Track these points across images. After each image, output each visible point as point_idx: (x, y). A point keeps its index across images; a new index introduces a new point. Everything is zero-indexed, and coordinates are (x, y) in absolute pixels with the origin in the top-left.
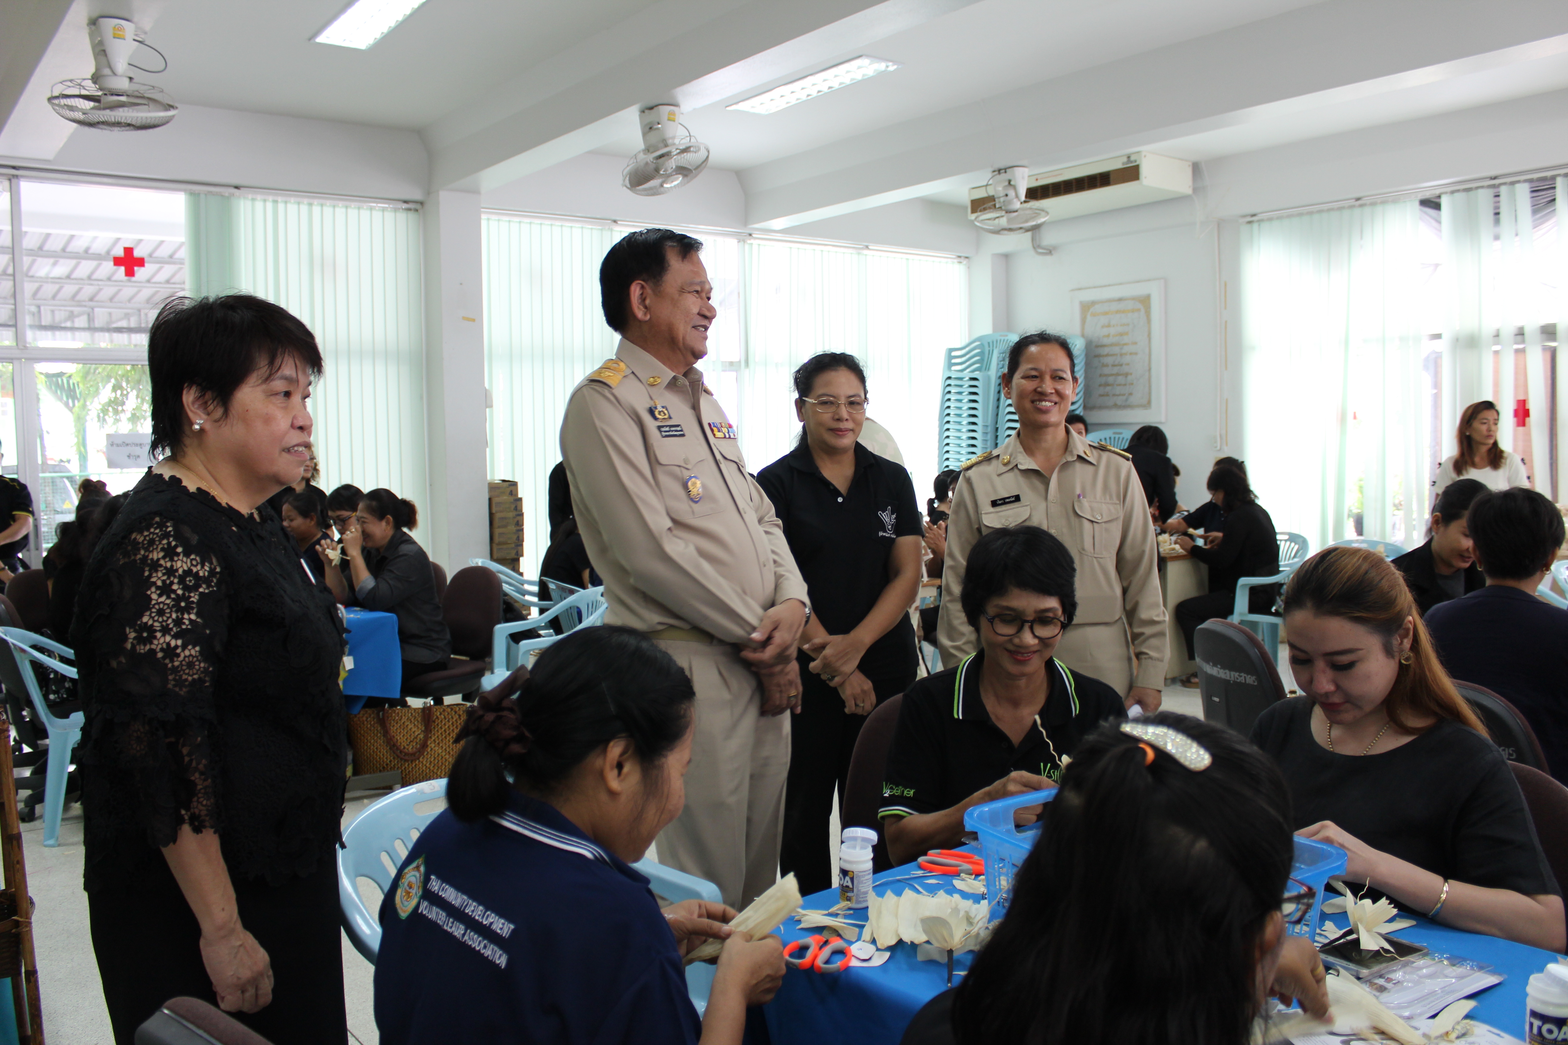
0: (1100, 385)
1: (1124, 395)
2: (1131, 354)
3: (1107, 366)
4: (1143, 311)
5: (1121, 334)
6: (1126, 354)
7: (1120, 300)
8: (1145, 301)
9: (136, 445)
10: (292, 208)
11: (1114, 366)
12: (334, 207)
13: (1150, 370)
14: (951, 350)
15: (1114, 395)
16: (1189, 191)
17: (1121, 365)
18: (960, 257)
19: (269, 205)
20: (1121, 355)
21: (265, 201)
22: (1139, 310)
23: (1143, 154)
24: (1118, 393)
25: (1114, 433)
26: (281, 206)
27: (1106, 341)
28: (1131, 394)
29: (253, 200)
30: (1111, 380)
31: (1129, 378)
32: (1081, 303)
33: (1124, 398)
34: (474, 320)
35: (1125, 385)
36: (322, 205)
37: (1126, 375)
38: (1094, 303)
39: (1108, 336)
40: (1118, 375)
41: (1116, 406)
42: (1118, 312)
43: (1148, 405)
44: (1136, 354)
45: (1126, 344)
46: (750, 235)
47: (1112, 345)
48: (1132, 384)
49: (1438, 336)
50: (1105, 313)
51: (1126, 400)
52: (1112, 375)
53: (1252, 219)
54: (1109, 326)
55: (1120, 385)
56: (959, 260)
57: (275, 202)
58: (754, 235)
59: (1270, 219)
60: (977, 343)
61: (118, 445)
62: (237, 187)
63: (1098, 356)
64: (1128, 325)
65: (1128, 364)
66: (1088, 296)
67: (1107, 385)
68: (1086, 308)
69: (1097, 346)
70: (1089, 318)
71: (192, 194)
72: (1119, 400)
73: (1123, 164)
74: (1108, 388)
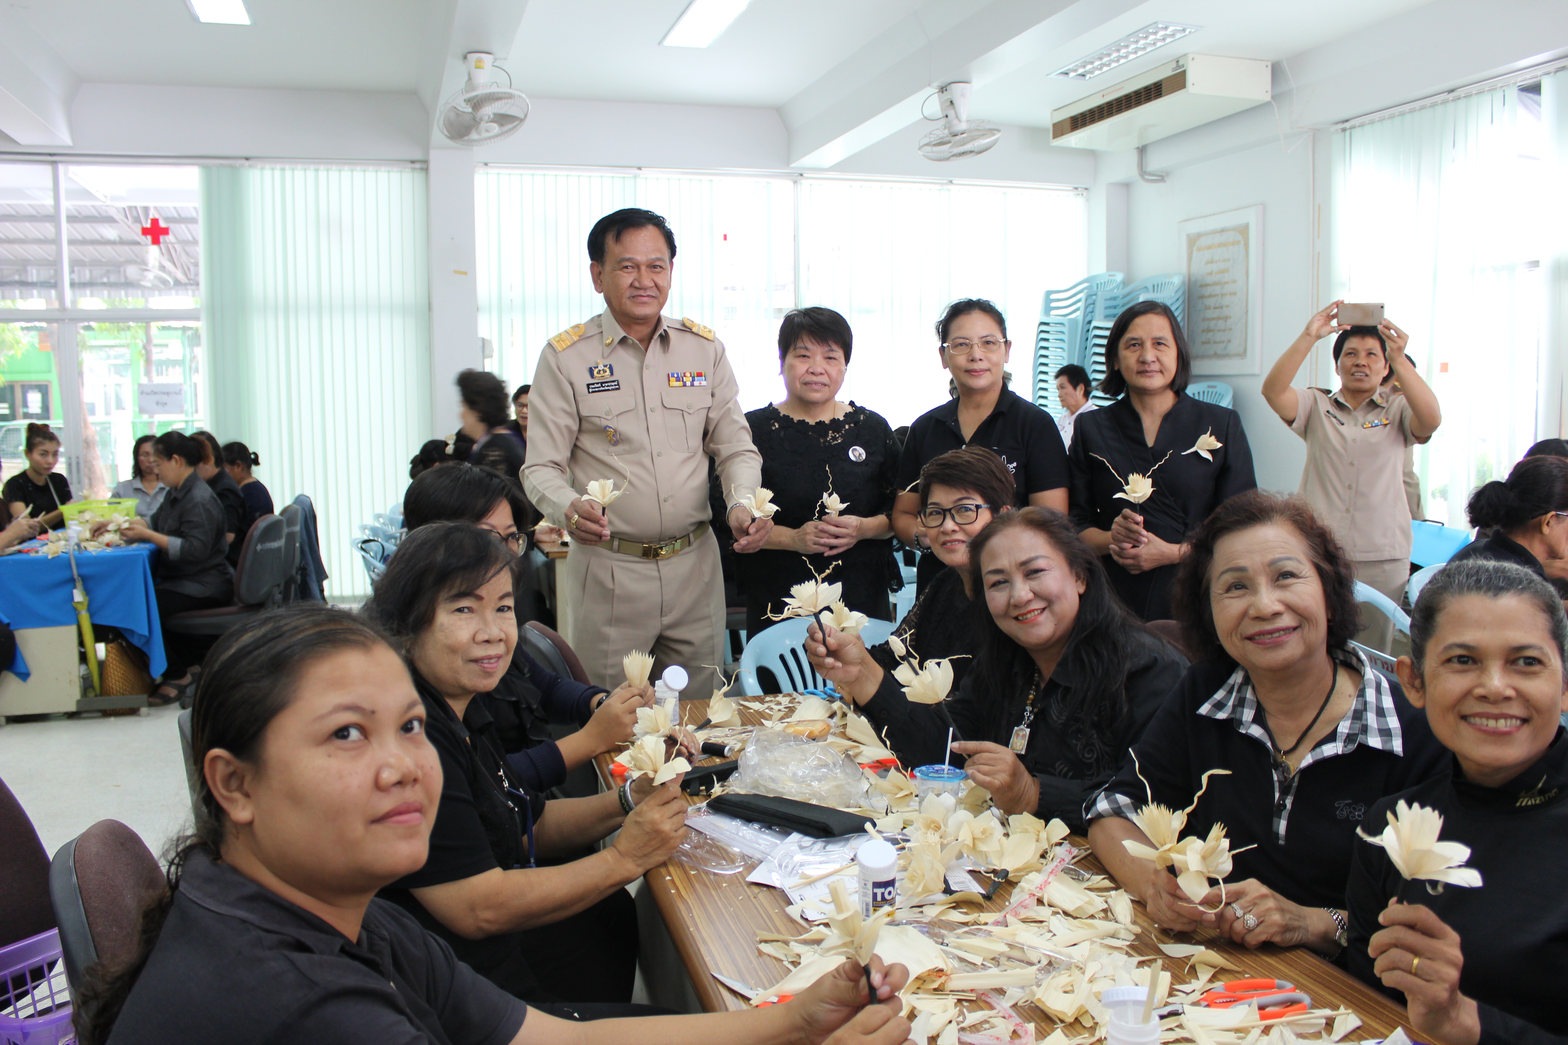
0: (1203, 331)
1: (1223, 342)
2: (1231, 294)
3: (1208, 308)
4: (1242, 242)
5: (1222, 272)
6: (1226, 294)
7: (1223, 231)
8: (1244, 230)
9: (164, 393)
10: (299, 174)
11: (1215, 308)
12: (340, 171)
13: (1247, 311)
14: (1049, 293)
15: (1215, 342)
16: (1267, 98)
17: (1221, 307)
18: (1076, 188)
19: (277, 173)
20: (1222, 295)
21: (273, 169)
22: (1238, 242)
23: (1190, 57)
24: (1218, 340)
25: (1209, 387)
26: (288, 173)
27: (1209, 280)
28: (1229, 341)
29: (262, 169)
30: (1212, 324)
31: (1229, 322)
32: (1188, 236)
33: (1223, 345)
34: (465, 273)
35: (1224, 330)
36: (328, 170)
37: (1226, 318)
38: (1199, 235)
39: (1211, 274)
40: (1219, 318)
41: (1216, 356)
42: (1221, 245)
43: (1243, 354)
44: (1235, 294)
45: (1226, 283)
46: (801, 175)
47: (1216, 284)
48: (1230, 329)
49: (1535, 264)
50: (1210, 247)
51: (1225, 348)
52: (1213, 319)
53: (1345, 125)
54: (1211, 262)
55: (1219, 331)
56: (1076, 192)
57: (283, 170)
58: (805, 175)
59: (1362, 125)
60: (1085, 285)
61: (147, 394)
62: (247, 159)
63: (1202, 297)
64: (1229, 260)
65: (1228, 306)
66: (1195, 227)
67: (1209, 330)
68: (1192, 240)
69: (1202, 286)
70: (1195, 253)
71: (205, 167)
72: (1219, 348)
73: (1173, 70)
74: (1210, 335)
